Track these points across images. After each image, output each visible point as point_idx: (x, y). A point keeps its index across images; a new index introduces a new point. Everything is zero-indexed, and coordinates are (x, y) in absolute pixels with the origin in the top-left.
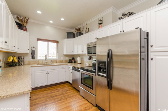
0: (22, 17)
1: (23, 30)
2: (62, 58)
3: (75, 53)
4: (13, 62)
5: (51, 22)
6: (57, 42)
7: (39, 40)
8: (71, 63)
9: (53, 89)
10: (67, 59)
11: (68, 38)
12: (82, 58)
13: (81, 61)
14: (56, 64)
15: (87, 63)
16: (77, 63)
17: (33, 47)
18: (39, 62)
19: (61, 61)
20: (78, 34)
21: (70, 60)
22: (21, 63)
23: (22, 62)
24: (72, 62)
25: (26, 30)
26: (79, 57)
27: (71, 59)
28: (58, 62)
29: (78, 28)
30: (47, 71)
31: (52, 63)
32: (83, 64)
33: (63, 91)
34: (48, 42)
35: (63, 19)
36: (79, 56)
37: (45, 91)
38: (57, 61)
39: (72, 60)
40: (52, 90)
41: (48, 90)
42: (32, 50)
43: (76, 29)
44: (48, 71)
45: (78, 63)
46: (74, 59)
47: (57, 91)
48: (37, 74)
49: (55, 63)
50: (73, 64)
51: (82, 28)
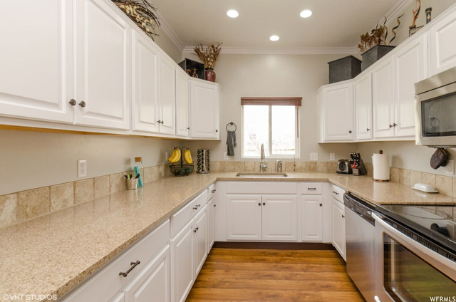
0: (205, 47)
1: (207, 79)
2: (314, 157)
3: (361, 136)
4: (184, 163)
5: (274, 38)
6: (297, 102)
7: (245, 101)
8: (345, 173)
9: (277, 262)
10: (333, 158)
11: (332, 80)
12: (395, 158)
13: (391, 169)
14: (290, 176)
15: (422, 182)
16: (372, 176)
17: (232, 124)
18: (246, 165)
19: (312, 168)
20: (375, 53)
21: (342, 163)
22: (203, 167)
23: (204, 165)
24: (350, 172)
25: (213, 79)
26: (381, 152)
27: (347, 160)
28: (301, 170)
29: (373, 31)
30: (260, 196)
31: (281, 171)
32: (400, 182)
33: (309, 282)
34: (270, 105)
35: (306, 14)
36: (380, 147)
37: (253, 260)
38: (298, 165)
39: (351, 163)
40: (272, 265)
41: (263, 260)
42: (228, 132)
43: (365, 38)
44: (263, 196)
45: (375, 177)
46: (356, 159)
47: (287, 273)
48: (234, 201)
49: (290, 171)
50: (356, 179)
51: (389, 26)
